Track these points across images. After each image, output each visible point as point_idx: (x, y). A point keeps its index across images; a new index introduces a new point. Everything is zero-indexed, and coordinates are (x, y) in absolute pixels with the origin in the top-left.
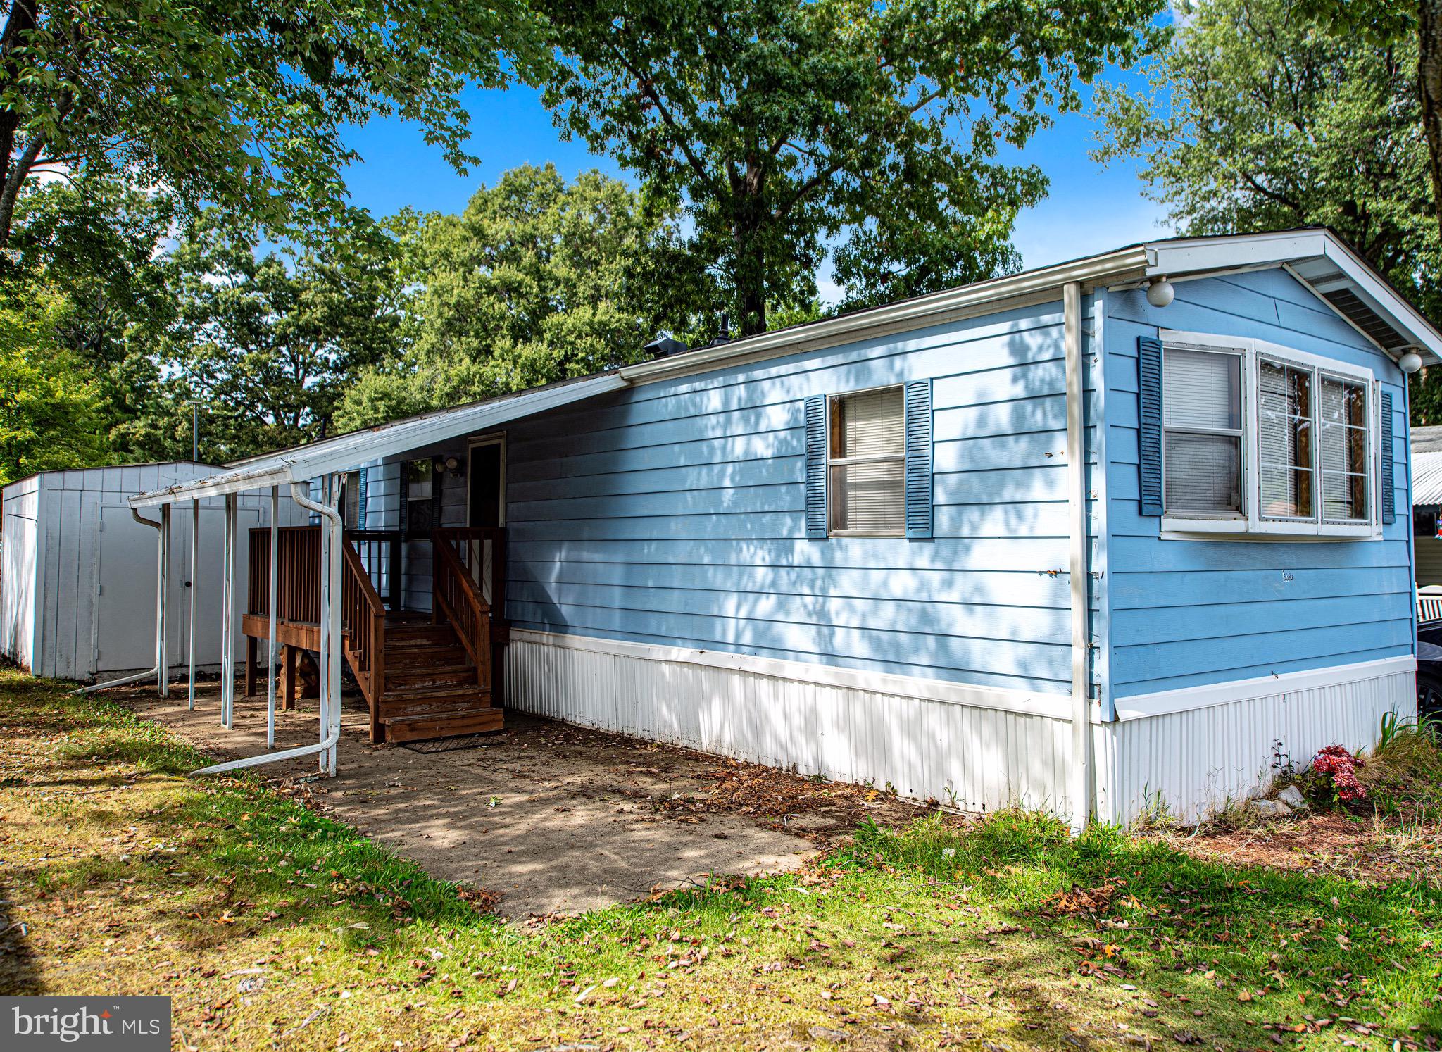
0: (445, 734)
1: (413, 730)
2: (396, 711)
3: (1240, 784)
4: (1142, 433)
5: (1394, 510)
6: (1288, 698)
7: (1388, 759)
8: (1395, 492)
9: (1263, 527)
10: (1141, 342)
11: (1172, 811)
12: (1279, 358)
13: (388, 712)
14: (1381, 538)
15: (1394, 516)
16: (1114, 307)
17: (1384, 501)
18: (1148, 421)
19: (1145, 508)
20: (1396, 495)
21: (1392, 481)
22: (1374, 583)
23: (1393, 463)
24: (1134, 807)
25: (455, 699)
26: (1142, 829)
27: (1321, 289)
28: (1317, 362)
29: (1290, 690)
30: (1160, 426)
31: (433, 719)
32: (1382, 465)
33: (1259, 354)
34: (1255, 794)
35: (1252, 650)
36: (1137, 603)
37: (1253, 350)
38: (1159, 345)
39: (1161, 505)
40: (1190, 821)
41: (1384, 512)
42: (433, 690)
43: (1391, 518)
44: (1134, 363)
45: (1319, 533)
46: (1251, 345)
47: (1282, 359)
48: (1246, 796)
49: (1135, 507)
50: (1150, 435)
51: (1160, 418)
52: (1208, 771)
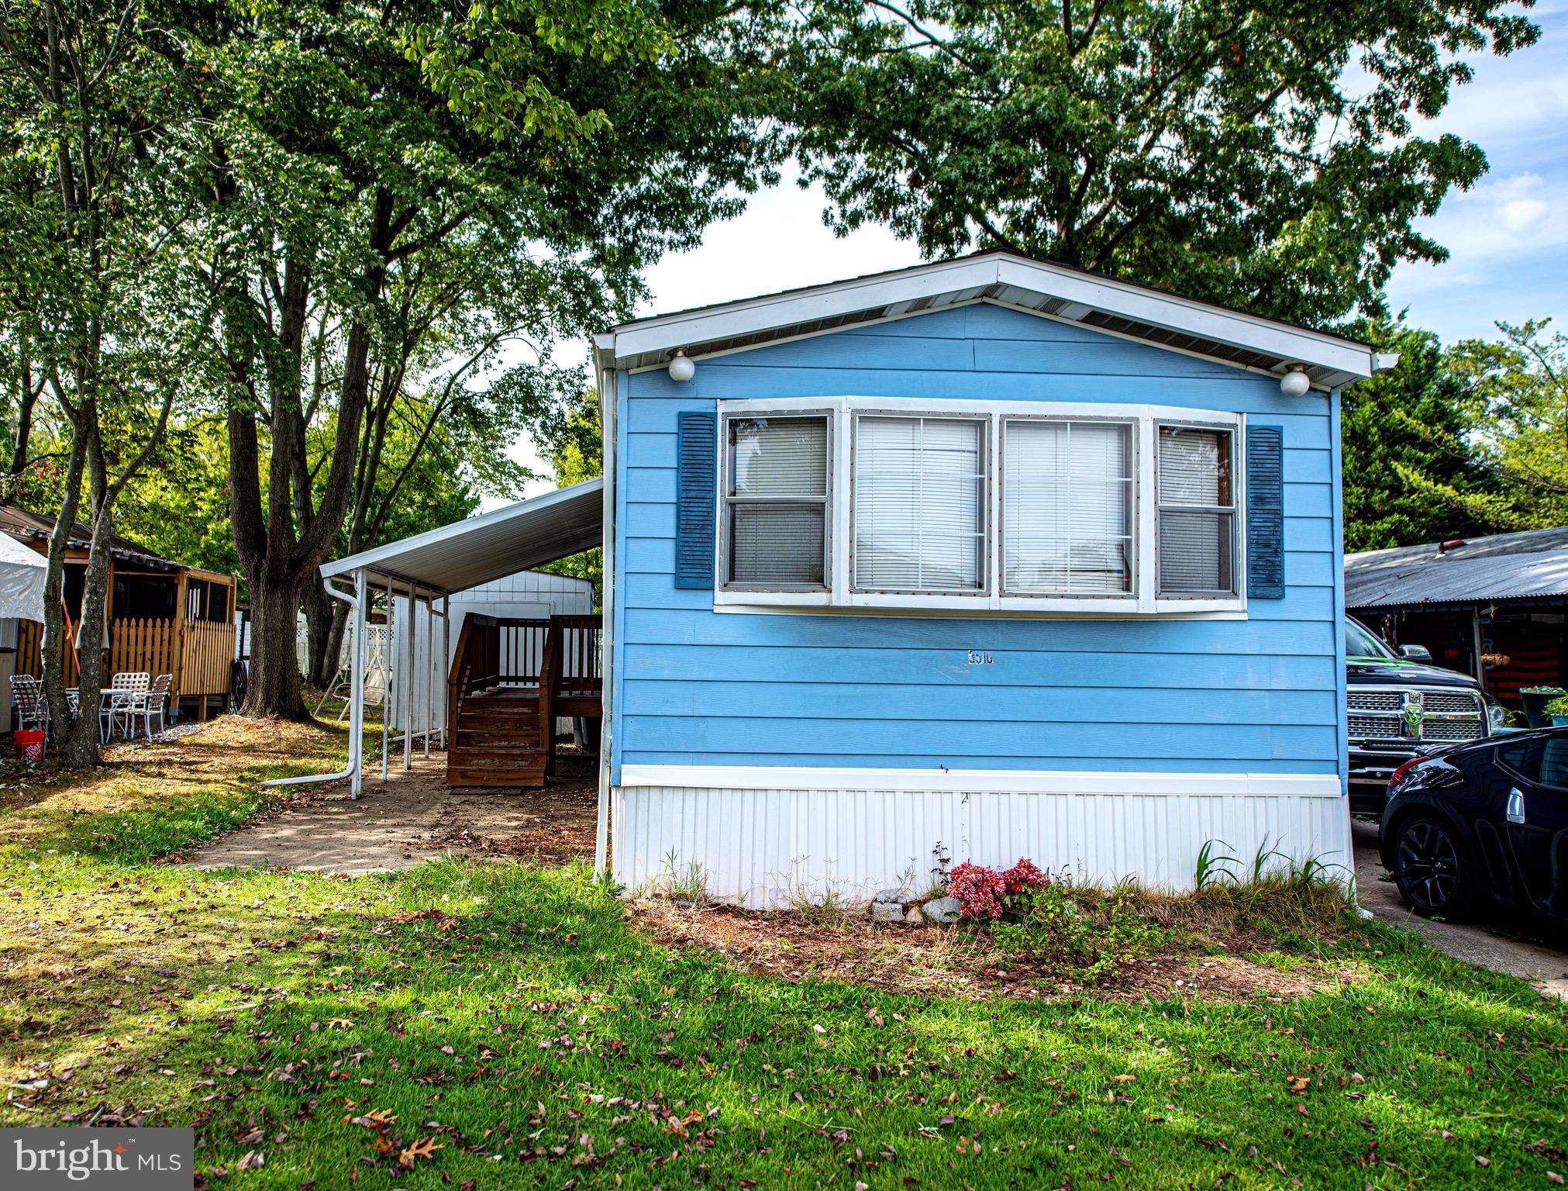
1: (465, 777)
2: (464, 762)
3: (861, 881)
4: (682, 506)
5: (1281, 580)
6: (974, 798)
7: (1207, 900)
8: (1287, 556)
9: (860, 600)
10: (683, 417)
11: (723, 887)
12: (902, 412)
13: (458, 762)
14: (1244, 617)
15: (1283, 588)
16: (639, 388)
17: (1253, 568)
18: (692, 494)
19: (683, 582)
20: (1289, 560)
21: (1280, 542)
22: (1218, 674)
23: (1282, 518)
24: (652, 874)
25: (514, 757)
26: (657, 896)
27: (1068, 316)
28: (998, 409)
29: (978, 789)
30: (713, 499)
31: (481, 770)
32: (1249, 521)
33: (858, 411)
34: (893, 897)
35: (892, 737)
36: (665, 675)
37: (844, 409)
38: (713, 417)
39: (712, 578)
40: (757, 906)
41: (1253, 583)
42: (500, 748)
43: (1273, 591)
44: (673, 439)
45: (993, 608)
46: (840, 403)
47: (912, 413)
48: (871, 896)
49: (670, 579)
50: (696, 508)
51: (713, 491)
52: (793, 857)
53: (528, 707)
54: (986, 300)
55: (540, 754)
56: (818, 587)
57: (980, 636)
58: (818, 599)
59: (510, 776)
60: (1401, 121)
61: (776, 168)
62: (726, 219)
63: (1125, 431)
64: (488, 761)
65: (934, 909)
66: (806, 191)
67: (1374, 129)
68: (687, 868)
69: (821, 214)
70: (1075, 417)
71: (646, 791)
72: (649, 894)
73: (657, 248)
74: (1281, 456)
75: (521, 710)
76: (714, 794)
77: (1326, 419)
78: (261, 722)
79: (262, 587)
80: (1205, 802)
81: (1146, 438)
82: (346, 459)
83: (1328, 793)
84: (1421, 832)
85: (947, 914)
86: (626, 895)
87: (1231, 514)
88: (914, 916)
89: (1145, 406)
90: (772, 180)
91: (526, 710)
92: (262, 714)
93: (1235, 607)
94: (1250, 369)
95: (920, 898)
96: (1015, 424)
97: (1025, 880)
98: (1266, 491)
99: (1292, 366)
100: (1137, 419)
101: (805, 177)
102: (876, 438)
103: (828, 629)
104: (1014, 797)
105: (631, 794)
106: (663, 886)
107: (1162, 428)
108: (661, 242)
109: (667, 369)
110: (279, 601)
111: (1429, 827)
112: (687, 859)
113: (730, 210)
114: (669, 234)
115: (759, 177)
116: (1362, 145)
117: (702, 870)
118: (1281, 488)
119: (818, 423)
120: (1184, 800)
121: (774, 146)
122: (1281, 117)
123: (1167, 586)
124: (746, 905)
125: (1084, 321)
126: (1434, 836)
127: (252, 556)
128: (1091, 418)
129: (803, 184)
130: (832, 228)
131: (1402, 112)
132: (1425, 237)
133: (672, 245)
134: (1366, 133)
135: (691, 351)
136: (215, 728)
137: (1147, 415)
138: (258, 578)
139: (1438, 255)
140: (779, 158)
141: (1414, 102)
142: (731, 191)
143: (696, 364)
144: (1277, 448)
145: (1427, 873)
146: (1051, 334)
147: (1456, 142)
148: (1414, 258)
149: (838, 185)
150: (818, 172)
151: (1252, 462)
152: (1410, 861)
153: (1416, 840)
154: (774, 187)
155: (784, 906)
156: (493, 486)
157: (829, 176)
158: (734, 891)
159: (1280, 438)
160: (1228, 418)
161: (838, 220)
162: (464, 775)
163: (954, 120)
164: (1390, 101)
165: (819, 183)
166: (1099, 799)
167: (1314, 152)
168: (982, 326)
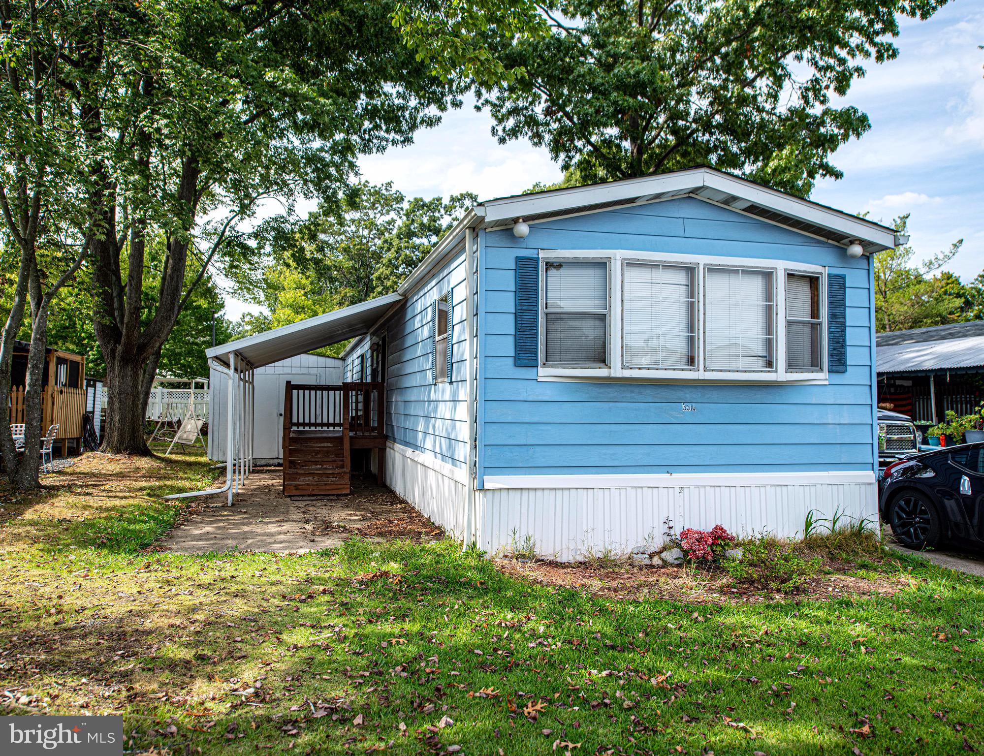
0: (314, 493)
1: (297, 489)
2: (294, 479)
3: (624, 542)
4: (518, 315)
5: (845, 362)
6: (686, 490)
7: (811, 544)
8: (848, 349)
9: (627, 373)
10: (518, 259)
11: (545, 550)
12: (650, 261)
13: (290, 480)
14: (826, 383)
15: (846, 366)
16: (493, 240)
17: (831, 355)
18: (525, 308)
19: (519, 362)
20: (849, 350)
21: (844, 340)
22: (813, 415)
23: (845, 327)
24: (503, 542)
25: (328, 475)
26: (506, 556)
27: (737, 207)
28: (703, 260)
29: (688, 485)
30: (537, 311)
31: (308, 484)
32: (829, 328)
33: (625, 259)
34: (642, 550)
35: (641, 455)
36: (510, 420)
37: (618, 258)
38: (536, 260)
39: (537, 360)
40: (564, 559)
41: (831, 363)
42: (317, 469)
43: (841, 368)
44: (512, 273)
45: (701, 378)
46: (615, 254)
47: (655, 261)
48: (629, 551)
49: (511, 361)
50: (527, 317)
51: (537, 306)
52: (585, 529)
53: (331, 443)
54: (691, 195)
55: (345, 473)
56: (602, 365)
57: (688, 394)
58: (602, 372)
59: (327, 487)
60: (824, 96)
61: (459, 97)
62: (429, 128)
63: (768, 276)
64: (311, 478)
65: (667, 556)
66: (479, 113)
67: (811, 100)
68: (523, 539)
69: (490, 129)
70: (744, 267)
71: (498, 492)
72: (501, 555)
73: (384, 143)
74: (845, 291)
75: (326, 445)
76: (539, 493)
77: (866, 272)
78: (118, 457)
79: (117, 363)
80: (807, 488)
81: (781, 280)
82: (178, 276)
83: (869, 481)
84: (907, 502)
85: (676, 559)
86: (487, 557)
87: (820, 324)
88: (656, 561)
89: (780, 261)
90: (457, 104)
91: (329, 445)
92: (117, 451)
93: (821, 377)
94: (830, 241)
95: (657, 550)
96: (712, 270)
97: (720, 537)
98: (837, 312)
99: (853, 240)
100: (776, 269)
101: (479, 104)
102: (635, 276)
103: (604, 390)
104: (708, 489)
105: (489, 494)
106: (510, 549)
107: (788, 274)
108: (387, 140)
109: (512, 229)
110: (129, 373)
111: (913, 499)
112: (524, 533)
113: (431, 122)
114: (392, 136)
115: (449, 102)
116: (804, 109)
117: (532, 539)
118: (845, 310)
119: (602, 265)
120: (797, 488)
121: (459, 83)
122: (760, 89)
123: (791, 366)
124: (559, 560)
125: (744, 210)
126: (916, 504)
127: (109, 343)
128: (752, 267)
129: (478, 109)
130: (497, 138)
131: (825, 91)
132: (830, 164)
133: (394, 143)
134: (807, 102)
135: (526, 219)
136: (84, 461)
137: (781, 266)
138: (114, 357)
139: (838, 175)
140: (462, 91)
141: (832, 86)
142: (432, 110)
143: (530, 226)
144: (843, 287)
145: (910, 524)
146: (725, 217)
147: (856, 111)
148: (825, 175)
149: (499, 111)
150: (487, 101)
151: (831, 294)
152: (900, 518)
153: (905, 507)
154: (458, 109)
155: (580, 559)
156: (247, 296)
157: (494, 105)
158: (551, 551)
159: (844, 281)
160: (818, 269)
161: (500, 133)
162: (297, 488)
163: (588, 77)
164: (819, 84)
165: (488, 109)
166: (753, 488)
167: (777, 111)
168: (688, 211)
